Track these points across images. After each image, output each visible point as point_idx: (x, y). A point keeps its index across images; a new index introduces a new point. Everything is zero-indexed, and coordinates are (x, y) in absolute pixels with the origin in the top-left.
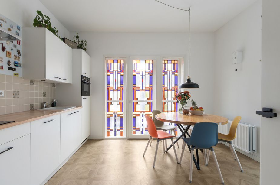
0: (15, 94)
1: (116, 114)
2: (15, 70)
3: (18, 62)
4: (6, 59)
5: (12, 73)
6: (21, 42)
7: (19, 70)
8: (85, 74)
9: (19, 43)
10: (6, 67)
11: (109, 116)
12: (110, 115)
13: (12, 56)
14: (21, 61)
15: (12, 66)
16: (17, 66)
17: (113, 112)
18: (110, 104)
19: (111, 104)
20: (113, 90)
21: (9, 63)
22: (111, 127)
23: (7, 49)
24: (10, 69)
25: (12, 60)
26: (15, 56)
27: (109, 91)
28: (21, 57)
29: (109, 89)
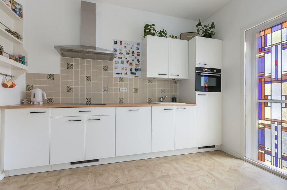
0: (136, 90)
1: (279, 126)
2: (135, 74)
3: (138, 68)
4: (129, 68)
5: (133, 76)
6: (140, 54)
7: (138, 73)
8: (205, 64)
9: (139, 54)
10: (129, 72)
11: (263, 126)
12: (266, 125)
13: (134, 64)
14: (140, 67)
15: (133, 71)
16: (137, 71)
17: (272, 121)
18: (265, 106)
19: (268, 106)
20: (271, 82)
21: (131, 70)
22: (267, 146)
23: (130, 61)
24: (132, 73)
25: (133, 67)
26: (136, 65)
27: (263, 83)
28: (140, 64)
29: (263, 80)
